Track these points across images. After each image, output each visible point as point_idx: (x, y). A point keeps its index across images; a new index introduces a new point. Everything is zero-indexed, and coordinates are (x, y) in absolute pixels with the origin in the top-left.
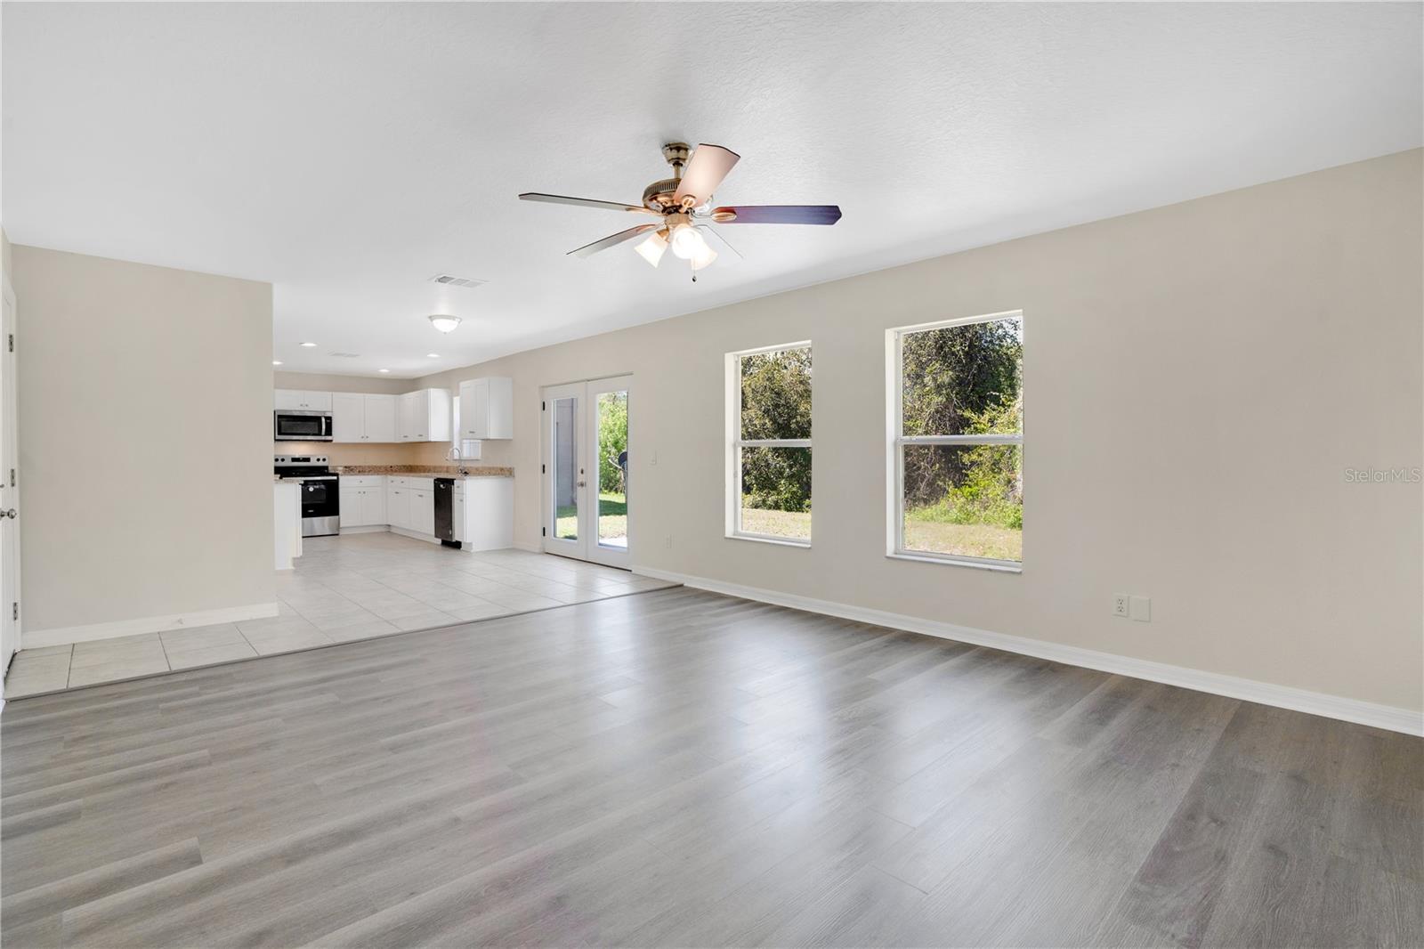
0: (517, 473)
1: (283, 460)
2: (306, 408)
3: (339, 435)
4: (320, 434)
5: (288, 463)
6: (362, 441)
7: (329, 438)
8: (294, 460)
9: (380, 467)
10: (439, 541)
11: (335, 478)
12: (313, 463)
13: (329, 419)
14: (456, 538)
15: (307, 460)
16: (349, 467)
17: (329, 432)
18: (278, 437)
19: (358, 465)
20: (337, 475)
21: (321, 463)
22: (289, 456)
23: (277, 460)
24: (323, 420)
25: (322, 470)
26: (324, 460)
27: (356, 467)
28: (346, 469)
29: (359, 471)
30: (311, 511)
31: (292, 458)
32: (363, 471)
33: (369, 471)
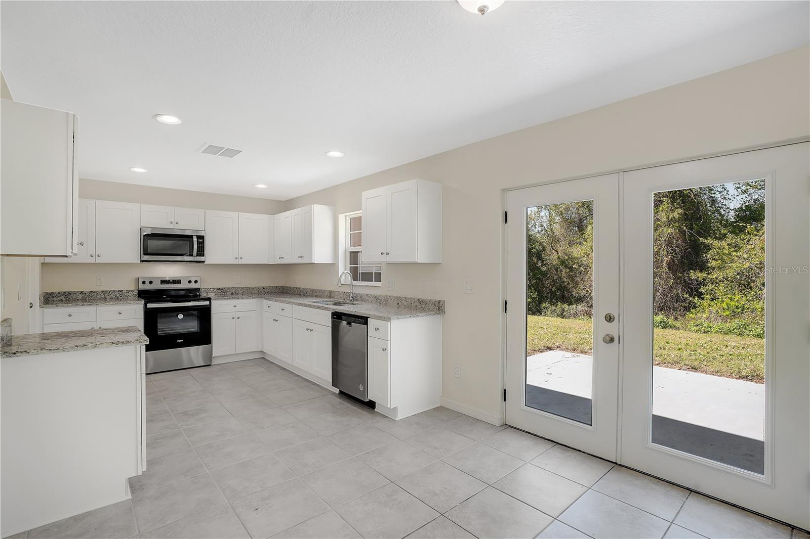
0: (448, 308)
1: (151, 282)
2: (176, 227)
3: (212, 255)
4: (191, 255)
5: (157, 286)
6: (236, 262)
7: (202, 259)
8: (163, 282)
9: (253, 288)
10: (337, 391)
11: (207, 303)
12: (184, 285)
13: (201, 238)
14: (371, 397)
15: (179, 282)
16: (223, 290)
17: (201, 252)
18: (146, 258)
19: (231, 287)
20: (209, 299)
21: (193, 286)
22: (158, 278)
23: (144, 282)
24: (195, 239)
25: (193, 294)
26: (196, 282)
27: (229, 289)
28: (219, 291)
29: (232, 294)
30: (180, 341)
31: (161, 280)
32: (236, 294)
33: (242, 294)
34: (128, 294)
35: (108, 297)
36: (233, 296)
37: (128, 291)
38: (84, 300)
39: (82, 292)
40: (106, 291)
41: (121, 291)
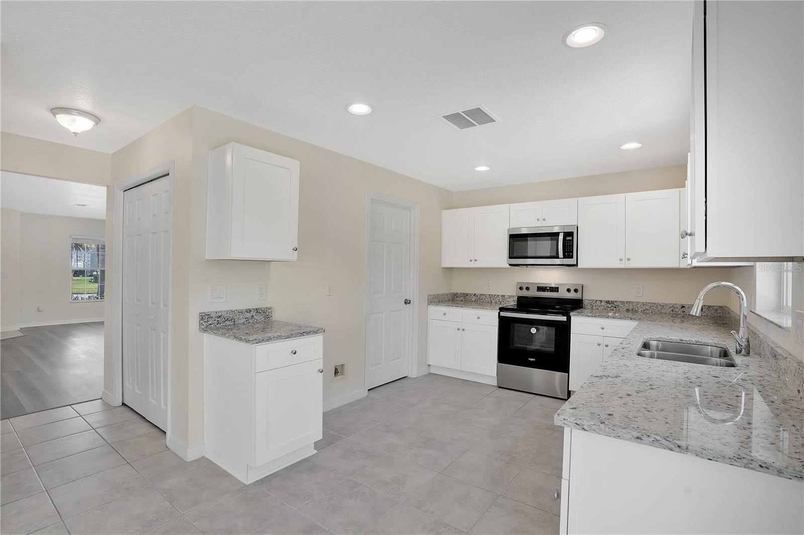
1: (527, 289)
2: (544, 224)
4: (557, 257)
5: (533, 293)
6: (622, 265)
7: (571, 261)
8: (541, 289)
9: (663, 306)
11: (566, 318)
12: (563, 294)
13: (569, 235)
15: (556, 289)
16: (612, 302)
17: (568, 253)
18: (512, 261)
19: (625, 300)
21: (572, 295)
22: (533, 283)
23: (521, 288)
24: (561, 237)
26: (576, 291)
27: (623, 303)
28: (608, 305)
29: (628, 310)
30: (532, 360)
31: (538, 287)
32: (634, 311)
33: (644, 312)
34: (509, 300)
35: (493, 301)
36: (630, 315)
37: (510, 297)
38: (476, 301)
39: (475, 294)
40: (492, 295)
41: (504, 296)
